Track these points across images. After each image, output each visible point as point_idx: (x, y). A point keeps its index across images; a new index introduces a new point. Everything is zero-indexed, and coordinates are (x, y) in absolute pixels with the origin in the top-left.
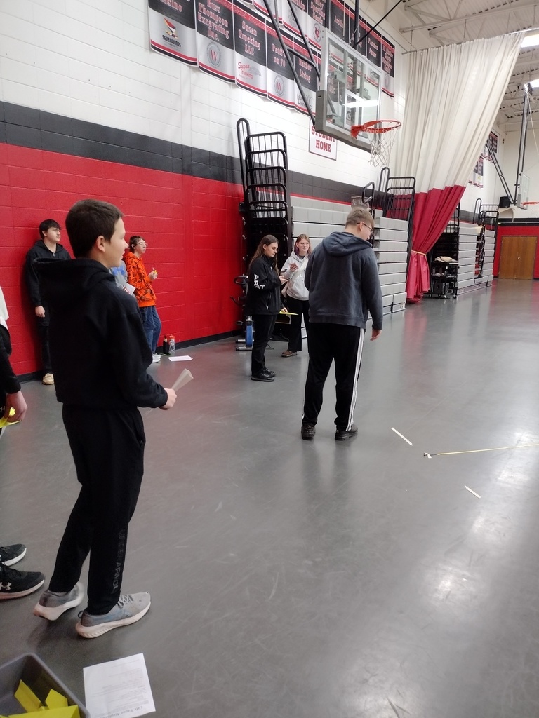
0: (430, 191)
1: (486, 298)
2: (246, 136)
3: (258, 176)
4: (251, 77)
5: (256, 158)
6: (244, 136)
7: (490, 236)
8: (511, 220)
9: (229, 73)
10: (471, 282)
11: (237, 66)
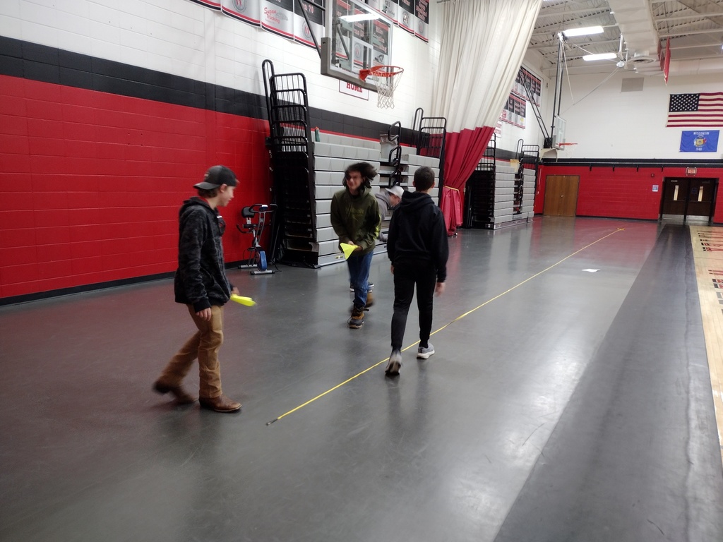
0: (462, 131)
1: (526, 235)
2: (271, 75)
3: (282, 112)
4: (279, 22)
5: (280, 96)
6: (269, 75)
7: (530, 176)
8: (555, 160)
9: (254, 17)
10: (510, 218)
11: (263, 11)
